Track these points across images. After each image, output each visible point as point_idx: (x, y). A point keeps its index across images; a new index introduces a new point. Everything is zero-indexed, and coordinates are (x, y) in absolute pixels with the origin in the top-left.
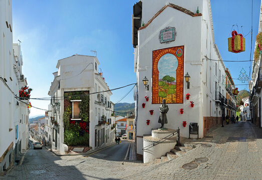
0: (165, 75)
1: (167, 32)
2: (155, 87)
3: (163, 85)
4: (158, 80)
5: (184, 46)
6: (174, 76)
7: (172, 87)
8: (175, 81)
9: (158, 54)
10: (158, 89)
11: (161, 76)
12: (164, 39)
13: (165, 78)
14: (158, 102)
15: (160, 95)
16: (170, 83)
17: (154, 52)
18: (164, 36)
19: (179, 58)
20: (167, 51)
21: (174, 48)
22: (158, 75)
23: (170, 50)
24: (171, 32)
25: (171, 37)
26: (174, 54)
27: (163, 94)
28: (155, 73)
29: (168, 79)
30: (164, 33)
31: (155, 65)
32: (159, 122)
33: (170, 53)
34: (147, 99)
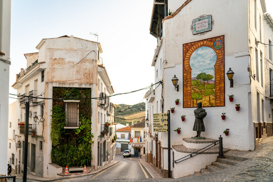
0: (199, 73)
1: (201, 22)
2: (187, 87)
3: (197, 85)
4: (191, 78)
5: (224, 36)
6: (212, 73)
7: (209, 86)
8: (214, 79)
9: (190, 48)
10: (191, 90)
11: (195, 74)
12: (197, 29)
13: (199, 76)
14: (190, 105)
15: (193, 96)
16: (206, 82)
17: (185, 45)
18: (197, 26)
19: (217, 51)
20: (202, 43)
21: (211, 40)
22: (191, 73)
23: (205, 42)
24: (207, 20)
25: (207, 27)
26: (211, 47)
27: (198, 96)
28: (187, 70)
29: (204, 77)
30: (197, 23)
31: (186, 61)
32: (194, 130)
33: (205, 45)
34: (177, 103)
